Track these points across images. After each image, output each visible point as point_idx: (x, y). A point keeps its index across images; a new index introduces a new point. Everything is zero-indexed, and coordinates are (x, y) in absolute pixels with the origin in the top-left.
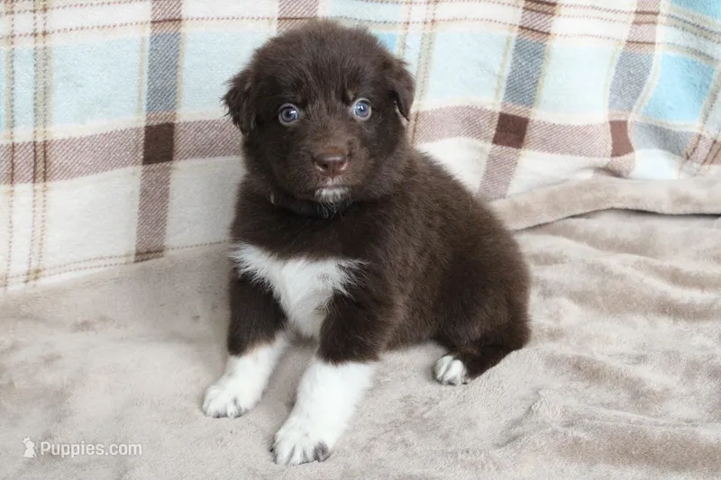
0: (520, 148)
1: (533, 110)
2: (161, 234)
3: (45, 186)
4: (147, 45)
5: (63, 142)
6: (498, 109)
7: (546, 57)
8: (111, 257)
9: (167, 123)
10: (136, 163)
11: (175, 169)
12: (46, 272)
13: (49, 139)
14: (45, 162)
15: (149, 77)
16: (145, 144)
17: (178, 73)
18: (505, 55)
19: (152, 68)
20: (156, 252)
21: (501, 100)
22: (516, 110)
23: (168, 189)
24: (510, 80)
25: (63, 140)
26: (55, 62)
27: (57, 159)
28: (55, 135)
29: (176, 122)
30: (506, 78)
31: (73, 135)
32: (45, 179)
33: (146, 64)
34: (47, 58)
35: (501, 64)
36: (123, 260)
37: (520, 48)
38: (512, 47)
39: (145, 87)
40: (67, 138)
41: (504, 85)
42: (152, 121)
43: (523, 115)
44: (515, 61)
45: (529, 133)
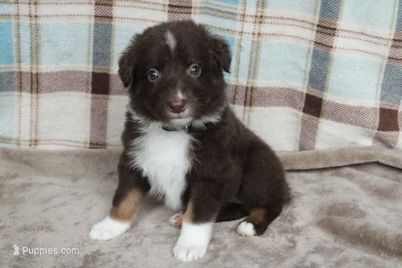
0: (319, 117)
1: (325, 94)
2: (104, 135)
3: (37, 96)
4: (92, 29)
5: (47, 74)
6: (305, 91)
7: (330, 61)
8: (76, 142)
9: (105, 73)
10: (87, 92)
11: (111, 99)
12: (41, 142)
13: (39, 72)
14: (37, 83)
15: (94, 46)
16: (92, 82)
17: (111, 47)
18: (307, 58)
19: (96, 41)
20: (101, 145)
21: (306, 86)
22: (315, 93)
23: (107, 110)
24: (311, 74)
25: (47, 73)
26: (42, 32)
27: (44, 83)
28: (43, 70)
29: (111, 73)
30: (308, 72)
31: (52, 71)
32: (37, 92)
33: (92, 39)
34: (37, 30)
35: (305, 64)
36: (83, 145)
37: (316, 55)
38: (311, 54)
39: (92, 51)
40: (49, 72)
41: (307, 77)
42: (96, 70)
43: (319, 96)
44: (313, 63)
45: (323, 108)
